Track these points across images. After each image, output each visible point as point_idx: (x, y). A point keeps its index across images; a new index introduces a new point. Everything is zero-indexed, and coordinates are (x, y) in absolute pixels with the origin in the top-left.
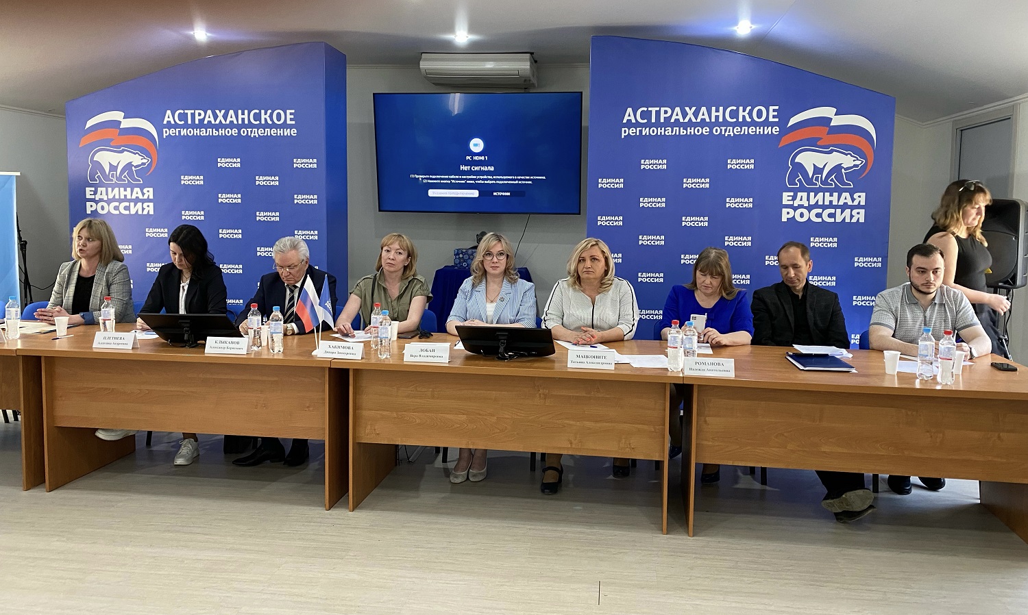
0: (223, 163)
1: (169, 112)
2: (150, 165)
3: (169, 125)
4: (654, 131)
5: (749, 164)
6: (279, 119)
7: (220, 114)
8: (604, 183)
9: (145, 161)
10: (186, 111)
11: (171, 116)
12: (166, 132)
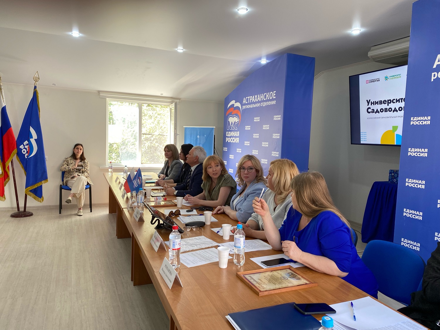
0: (255, 119)
9: (238, 120)
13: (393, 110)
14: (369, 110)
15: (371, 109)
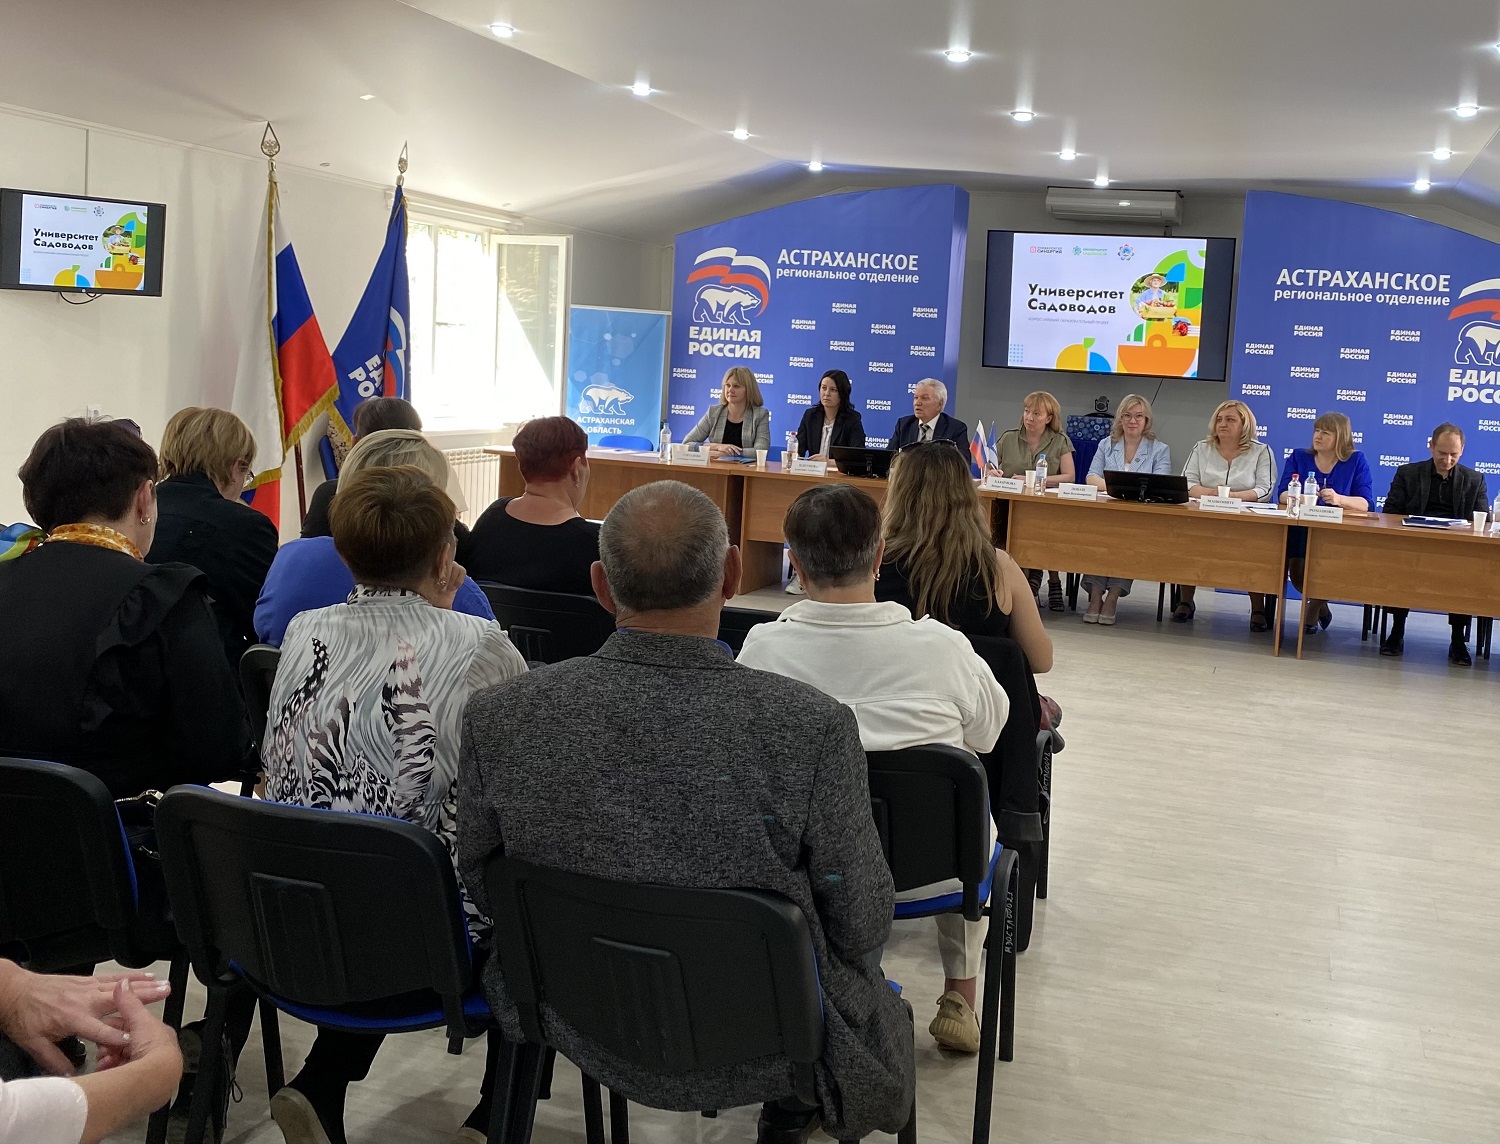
0: (837, 308)
1: (784, 251)
2: (760, 306)
3: (784, 266)
4: (1310, 295)
5: (1414, 336)
6: (901, 264)
7: (839, 256)
8: (1251, 349)
9: (755, 302)
10: (803, 251)
11: (786, 256)
12: (780, 273)
13: (1087, 309)
14: (1033, 304)
15: (1039, 301)
